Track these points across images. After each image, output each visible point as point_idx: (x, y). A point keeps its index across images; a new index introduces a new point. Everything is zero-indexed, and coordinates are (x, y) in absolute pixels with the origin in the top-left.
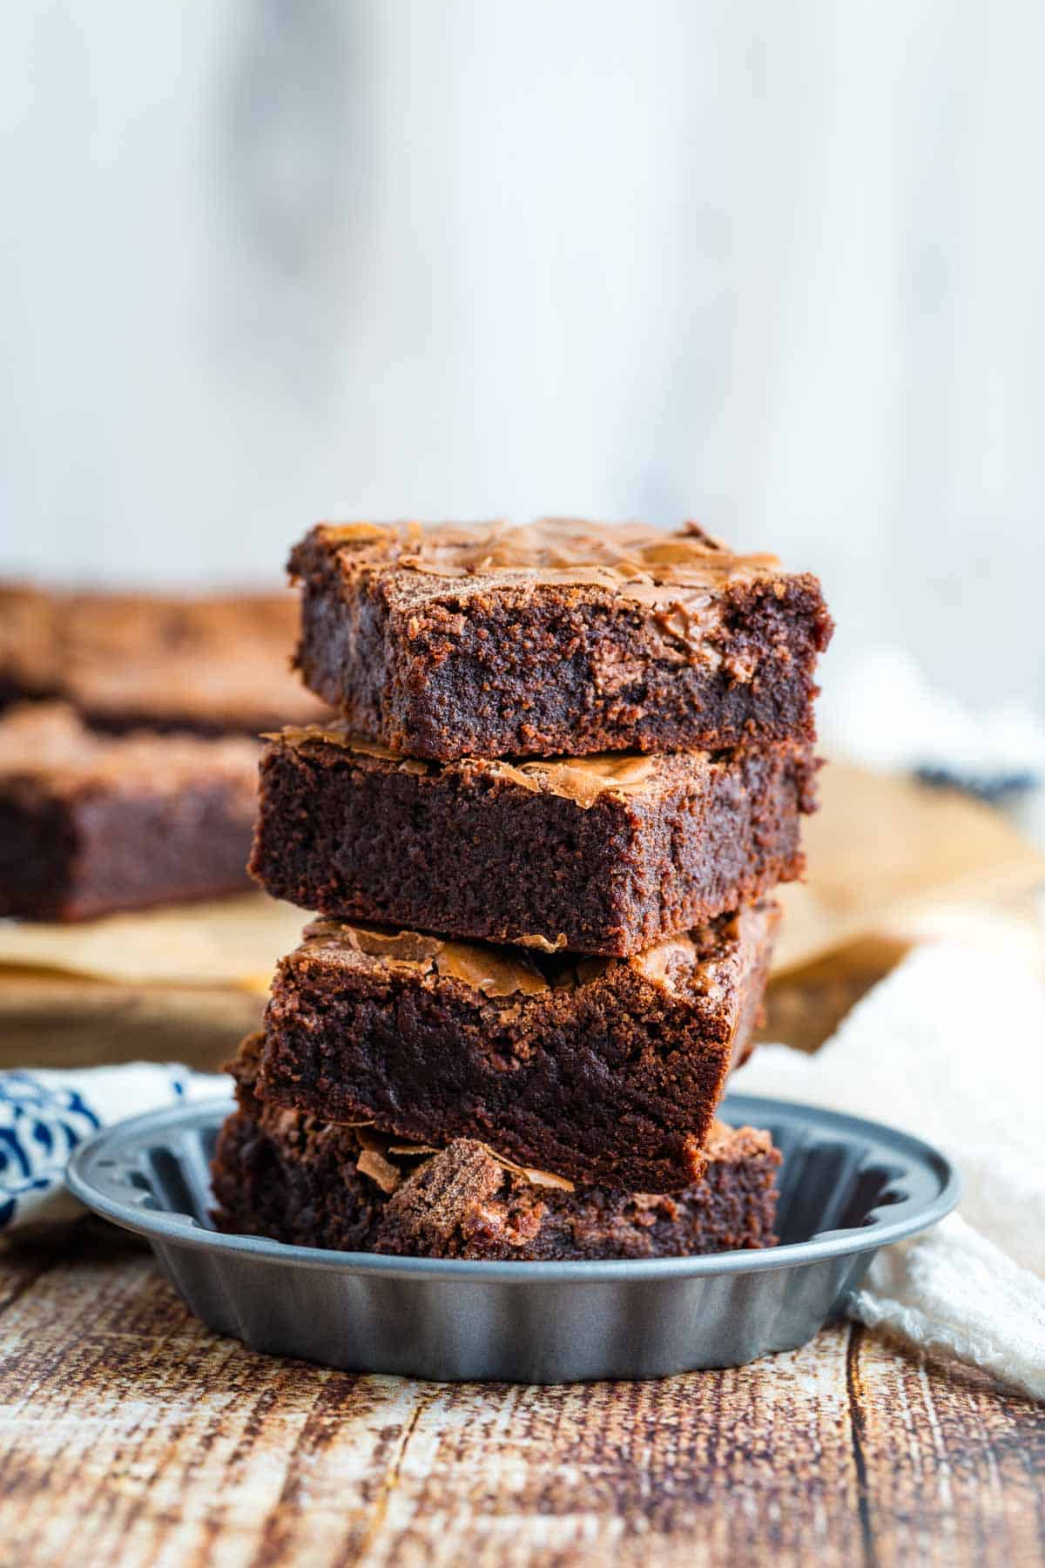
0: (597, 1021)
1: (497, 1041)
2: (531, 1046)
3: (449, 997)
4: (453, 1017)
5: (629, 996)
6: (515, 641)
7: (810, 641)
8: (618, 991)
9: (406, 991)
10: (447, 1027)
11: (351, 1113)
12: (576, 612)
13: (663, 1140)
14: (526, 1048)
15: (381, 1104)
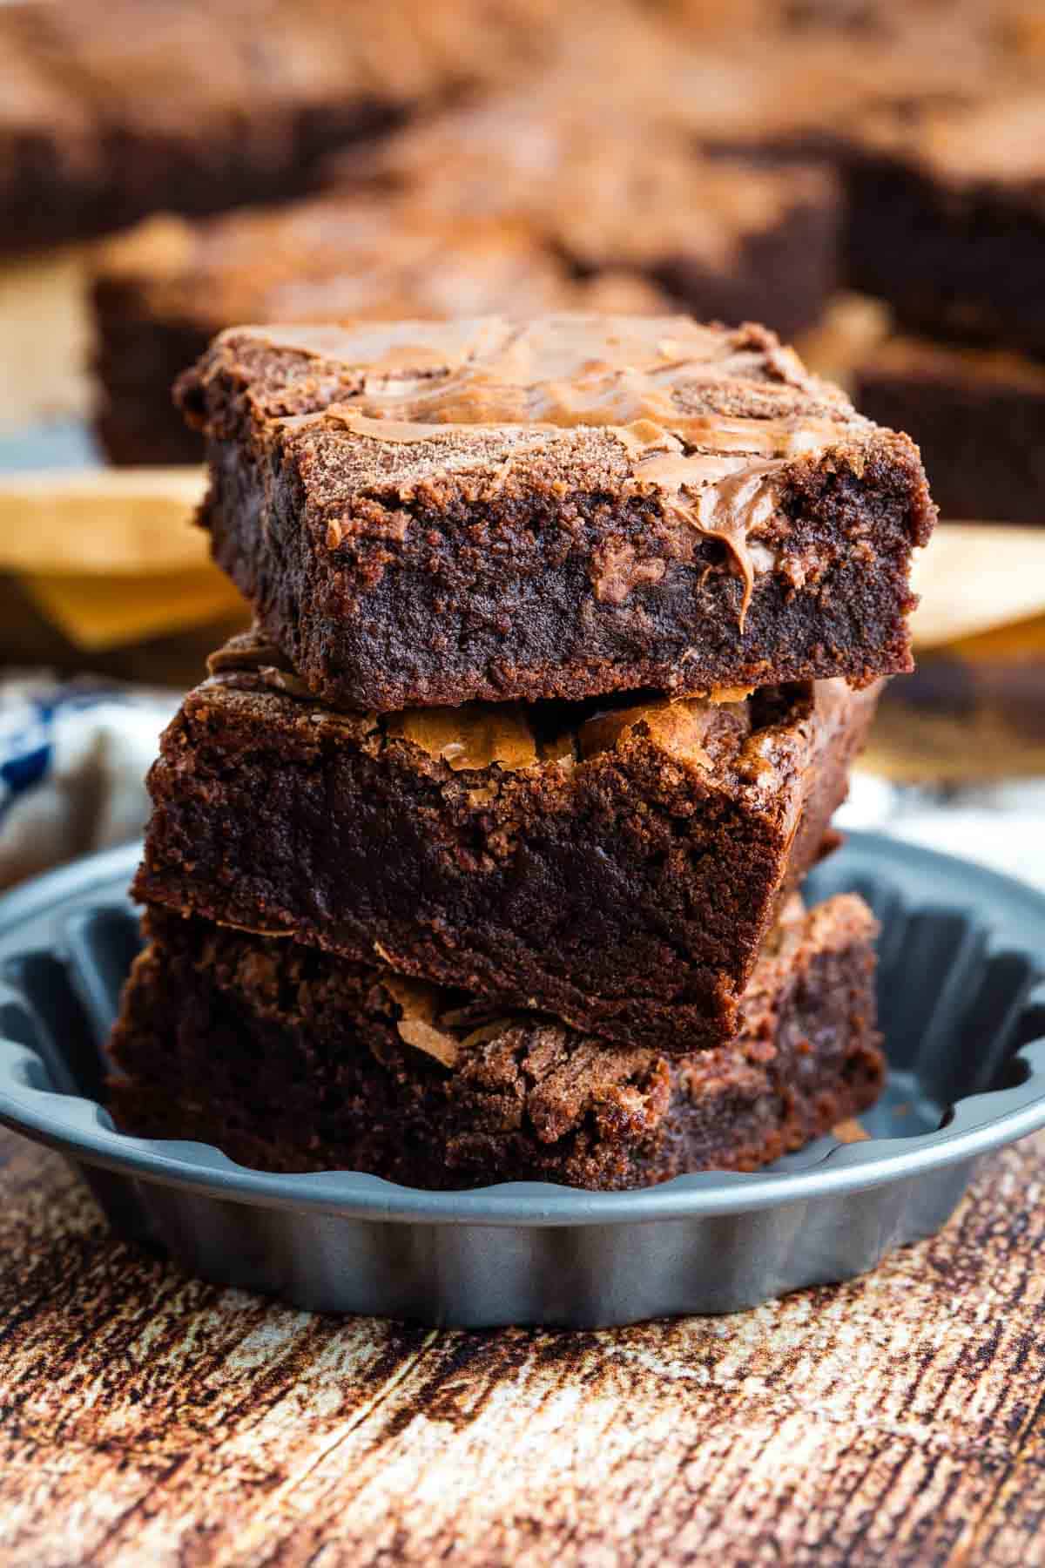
0: (602, 810)
1: (463, 830)
2: (510, 839)
3: (399, 767)
4: (405, 793)
5: (646, 779)
6: (480, 546)
7: (904, 533)
8: (631, 770)
9: (340, 755)
10: (396, 809)
11: (263, 917)
12: (567, 502)
13: (687, 977)
14: (503, 842)
15: (303, 907)
